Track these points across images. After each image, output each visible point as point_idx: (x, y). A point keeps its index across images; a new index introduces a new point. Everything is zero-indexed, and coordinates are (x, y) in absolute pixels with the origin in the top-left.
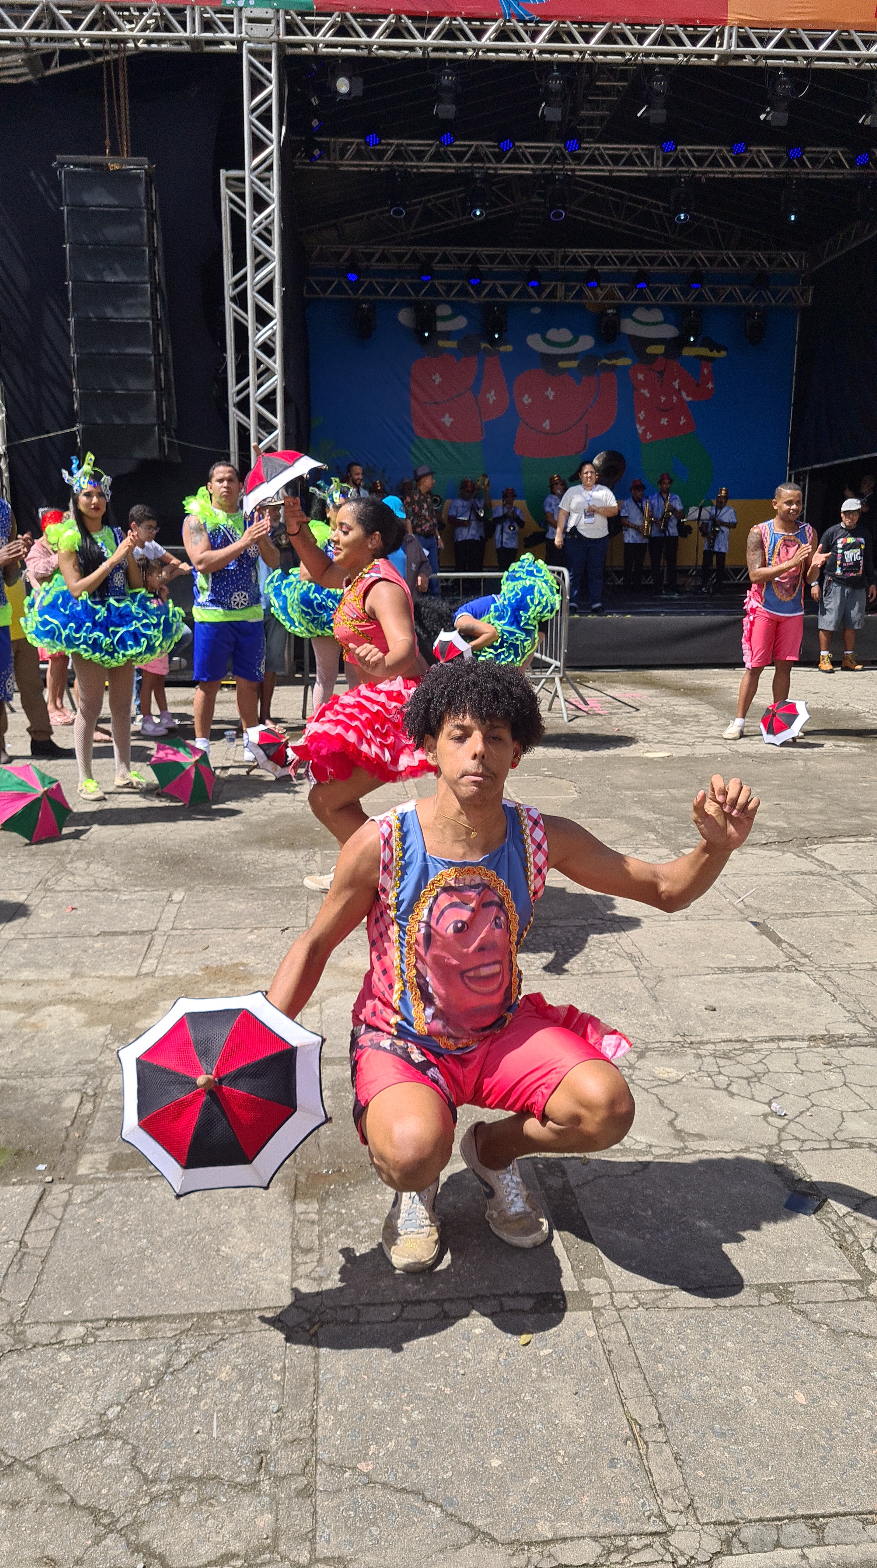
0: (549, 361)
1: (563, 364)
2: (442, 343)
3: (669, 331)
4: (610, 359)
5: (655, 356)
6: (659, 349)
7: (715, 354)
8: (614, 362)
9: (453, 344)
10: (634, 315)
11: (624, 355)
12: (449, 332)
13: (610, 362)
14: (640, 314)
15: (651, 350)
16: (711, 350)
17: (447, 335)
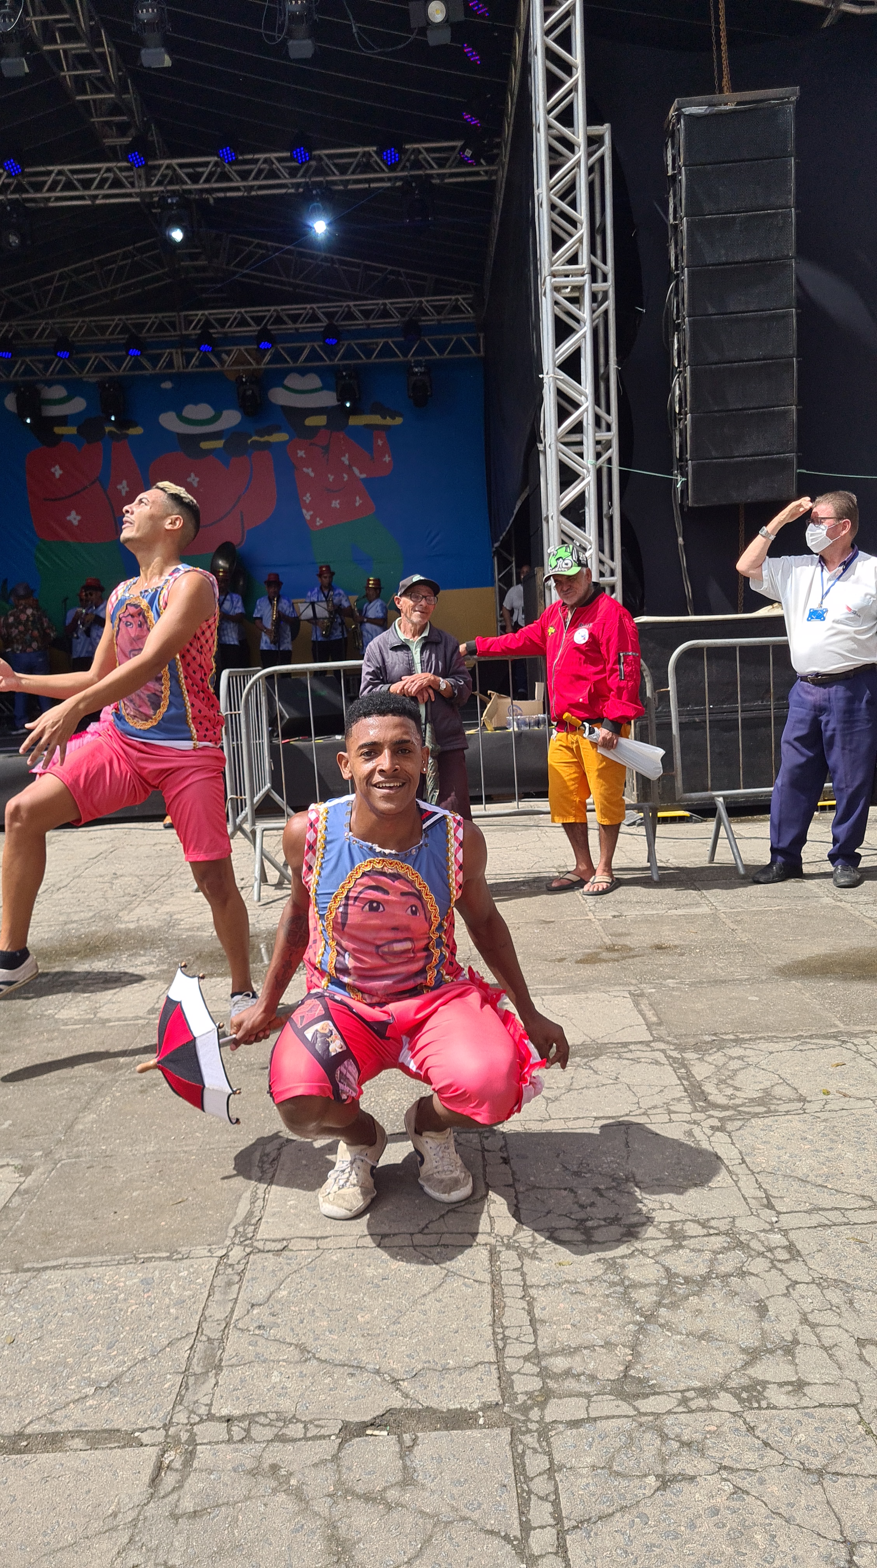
0: (189, 443)
1: (204, 445)
2: (58, 430)
3: (329, 399)
4: (262, 436)
5: (316, 429)
6: (320, 420)
7: (389, 421)
8: (266, 438)
9: (72, 430)
10: (286, 382)
11: (278, 429)
12: (66, 417)
13: (262, 440)
14: (293, 381)
15: (310, 421)
16: (384, 418)
17: (63, 420)
